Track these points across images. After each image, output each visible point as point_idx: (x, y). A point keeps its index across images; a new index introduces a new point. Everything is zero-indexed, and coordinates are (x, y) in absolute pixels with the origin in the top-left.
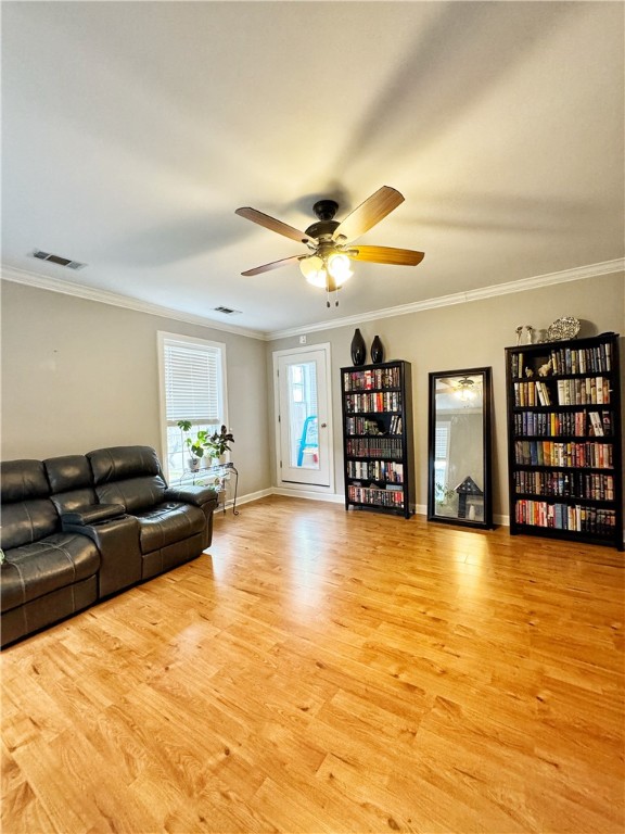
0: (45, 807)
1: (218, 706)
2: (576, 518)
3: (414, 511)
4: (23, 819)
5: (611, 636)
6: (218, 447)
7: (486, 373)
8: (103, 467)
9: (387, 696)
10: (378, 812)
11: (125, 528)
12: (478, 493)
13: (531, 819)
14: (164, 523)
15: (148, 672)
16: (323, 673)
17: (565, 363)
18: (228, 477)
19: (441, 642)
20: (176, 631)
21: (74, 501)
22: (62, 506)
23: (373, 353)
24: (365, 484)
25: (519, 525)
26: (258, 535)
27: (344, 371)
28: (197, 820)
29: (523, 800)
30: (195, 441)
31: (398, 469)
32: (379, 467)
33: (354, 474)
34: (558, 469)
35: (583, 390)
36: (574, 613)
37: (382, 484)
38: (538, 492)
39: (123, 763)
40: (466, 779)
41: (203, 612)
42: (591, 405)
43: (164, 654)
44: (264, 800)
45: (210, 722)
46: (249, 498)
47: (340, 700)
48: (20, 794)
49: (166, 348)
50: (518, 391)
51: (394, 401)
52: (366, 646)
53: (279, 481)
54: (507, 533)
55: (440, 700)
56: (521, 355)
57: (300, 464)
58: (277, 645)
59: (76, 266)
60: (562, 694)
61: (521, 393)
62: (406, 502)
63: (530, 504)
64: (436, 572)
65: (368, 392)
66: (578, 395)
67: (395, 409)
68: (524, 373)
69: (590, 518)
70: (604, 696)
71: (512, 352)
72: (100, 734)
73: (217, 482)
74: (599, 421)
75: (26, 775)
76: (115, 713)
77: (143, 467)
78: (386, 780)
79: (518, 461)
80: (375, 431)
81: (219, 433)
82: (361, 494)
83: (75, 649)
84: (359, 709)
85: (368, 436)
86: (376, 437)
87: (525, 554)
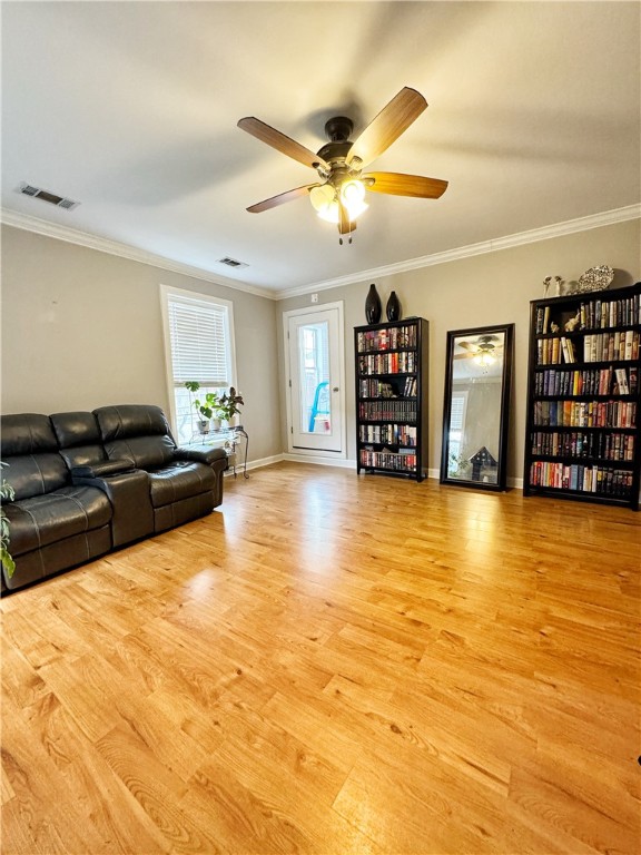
0: (69, 711)
1: (230, 636)
2: (592, 479)
3: (427, 474)
4: (51, 719)
5: (618, 582)
6: (226, 410)
7: (509, 330)
8: (111, 425)
9: (393, 629)
10: (381, 720)
11: (135, 481)
12: (493, 464)
13: (527, 727)
14: (174, 478)
15: (162, 608)
16: (331, 610)
17: (594, 316)
18: (238, 441)
19: (448, 586)
20: (189, 575)
21: (84, 456)
22: (72, 461)
23: (388, 311)
24: (377, 448)
25: (533, 487)
26: (269, 496)
27: (358, 330)
28: (212, 724)
29: (519, 711)
30: (203, 403)
31: (412, 432)
32: (392, 430)
33: (367, 438)
34: (577, 429)
35: (610, 346)
36: (583, 563)
37: (395, 448)
38: (554, 454)
39: (142, 680)
40: (467, 696)
41: (215, 560)
42: (618, 361)
43: (179, 594)
44: (274, 710)
45: (222, 648)
46: (259, 463)
47: (347, 632)
48: (47, 701)
49: (170, 304)
50: (542, 348)
51: (410, 361)
52: (375, 589)
53: (290, 447)
54: (520, 495)
55: (446, 635)
56: (547, 309)
57: (311, 429)
58: (288, 587)
59: (68, 205)
60: (565, 630)
61: (545, 350)
62: (419, 466)
63: (546, 466)
64: (446, 527)
65: (382, 353)
66: (605, 351)
67: (410, 370)
68: (549, 329)
69: (606, 479)
70: (607, 631)
71: (538, 305)
72: (119, 657)
73: (227, 445)
74: (625, 378)
75: (51, 687)
76: (132, 640)
77: (151, 426)
78: (390, 696)
79: (537, 421)
80: (389, 394)
81: (228, 395)
82: (372, 458)
83: (92, 589)
84: (367, 639)
85: (382, 399)
86: (390, 399)
87: (538, 513)
